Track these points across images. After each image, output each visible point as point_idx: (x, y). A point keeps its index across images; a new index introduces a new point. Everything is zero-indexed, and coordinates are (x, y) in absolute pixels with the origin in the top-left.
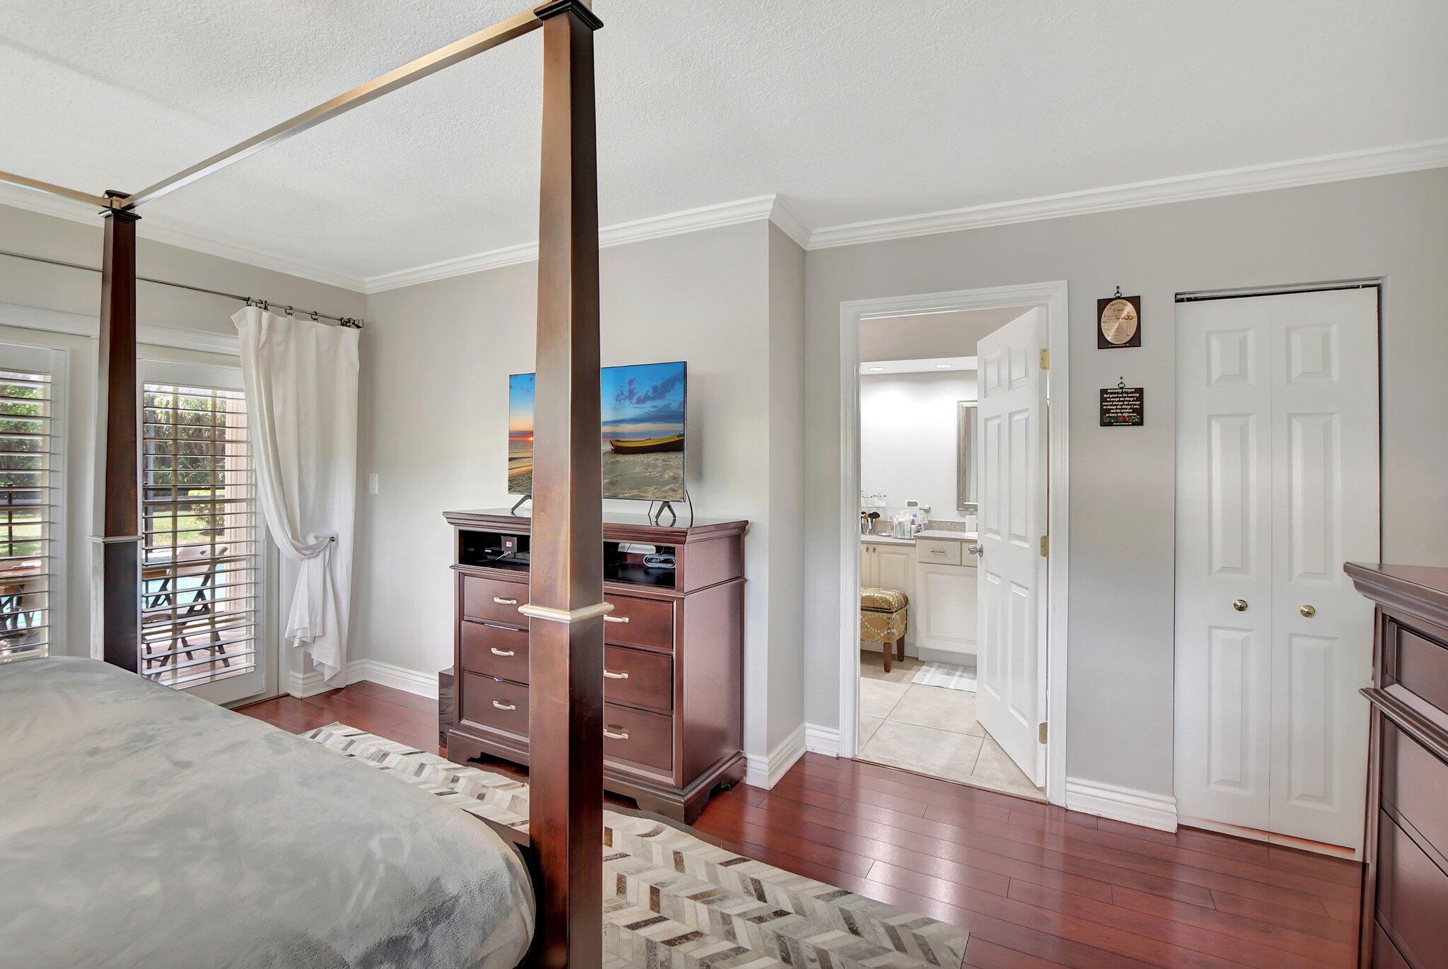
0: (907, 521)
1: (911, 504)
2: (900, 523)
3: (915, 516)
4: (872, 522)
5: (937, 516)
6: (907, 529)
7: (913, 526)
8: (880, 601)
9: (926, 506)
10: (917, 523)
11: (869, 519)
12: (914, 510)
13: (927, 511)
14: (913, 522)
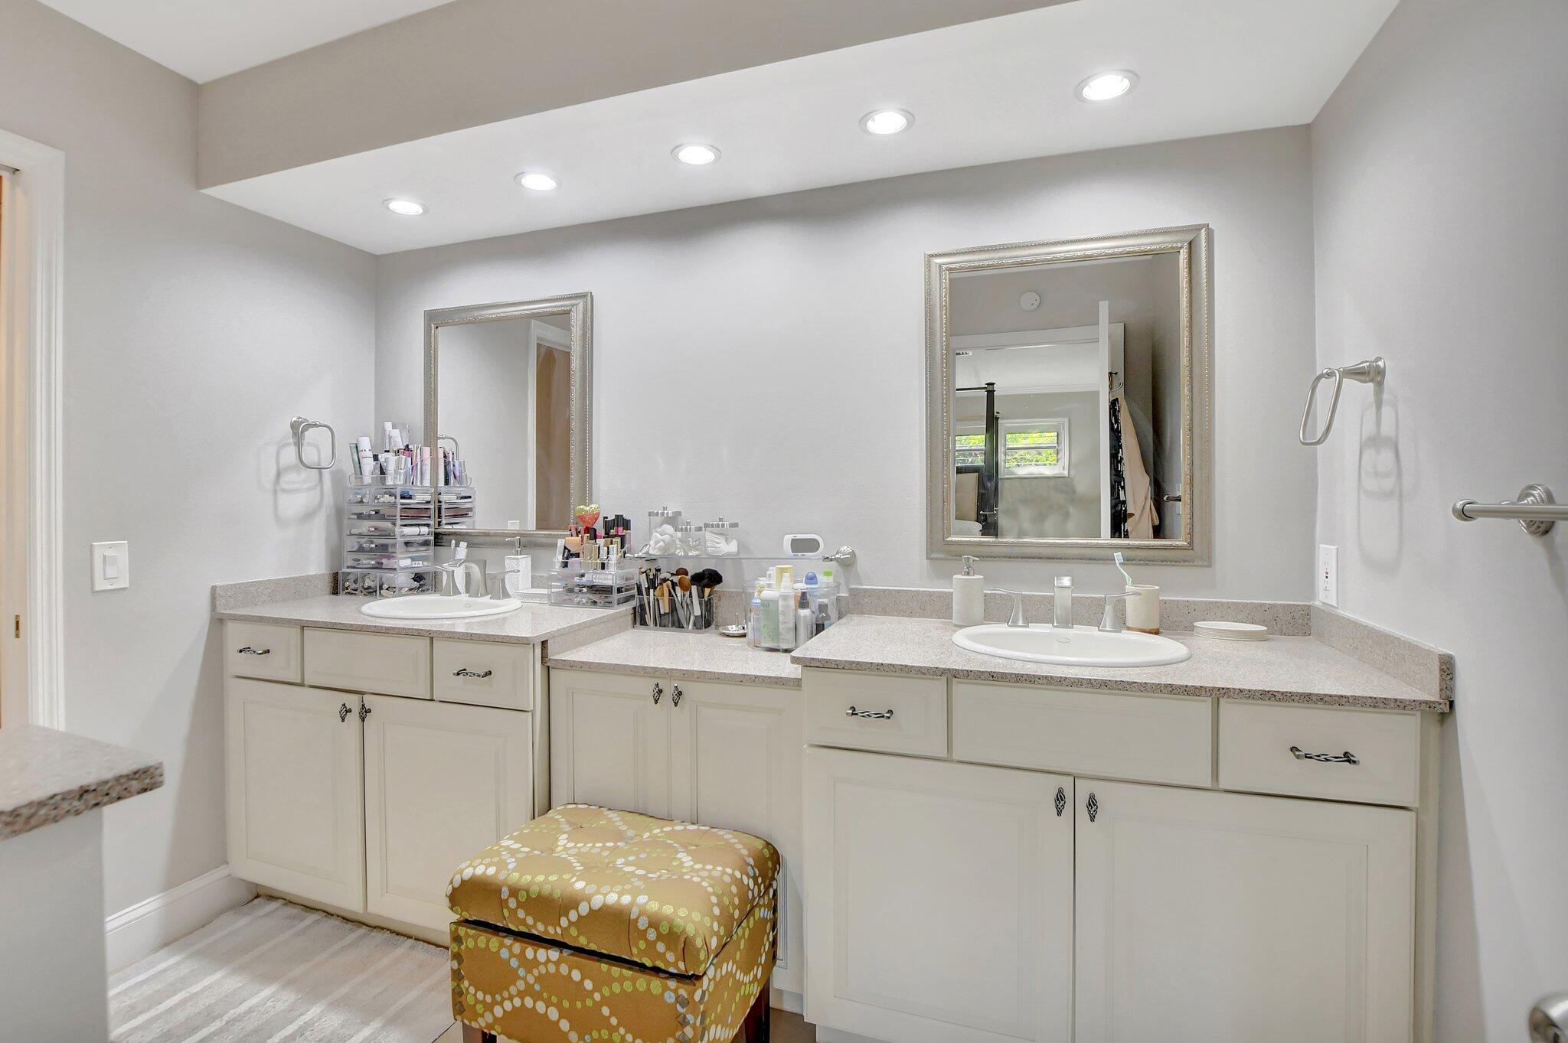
0: (785, 597)
1: (803, 546)
2: (766, 603)
3: (811, 579)
4: (701, 596)
5: (874, 578)
6: (786, 622)
7: (804, 613)
8: (652, 935)
9: (844, 548)
10: (815, 602)
11: (694, 588)
12: (810, 562)
13: (847, 564)
14: (803, 601)
